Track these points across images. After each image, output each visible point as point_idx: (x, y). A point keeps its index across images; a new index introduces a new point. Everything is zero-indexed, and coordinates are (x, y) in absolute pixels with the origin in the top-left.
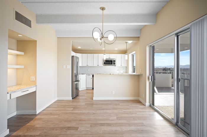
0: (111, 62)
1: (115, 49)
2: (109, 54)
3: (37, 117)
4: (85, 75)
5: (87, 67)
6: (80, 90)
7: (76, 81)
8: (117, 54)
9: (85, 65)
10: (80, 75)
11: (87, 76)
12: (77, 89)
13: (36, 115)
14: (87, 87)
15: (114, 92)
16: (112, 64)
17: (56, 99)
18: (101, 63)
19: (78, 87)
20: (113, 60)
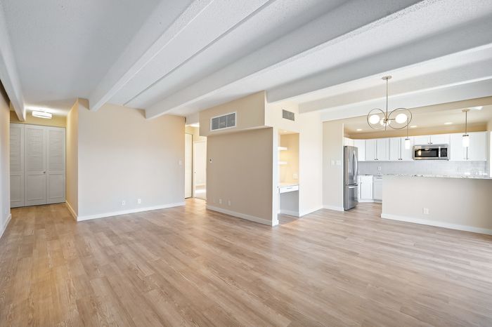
0: (435, 152)
1: (447, 123)
2: (429, 136)
3: (300, 219)
4: (371, 177)
5: (377, 162)
6: (359, 201)
7: (353, 184)
8: (452, 135)
9: (372, 159)
10: (359, 177)
11: (375, 179)
12: (354, 199)
13: (298, 217)
14: (375, 198)
15: (428, 210)
16: (437, 156)
17: (322, 207)
18: (408, 156)
19: (355, 196)
20: (440, 148)
